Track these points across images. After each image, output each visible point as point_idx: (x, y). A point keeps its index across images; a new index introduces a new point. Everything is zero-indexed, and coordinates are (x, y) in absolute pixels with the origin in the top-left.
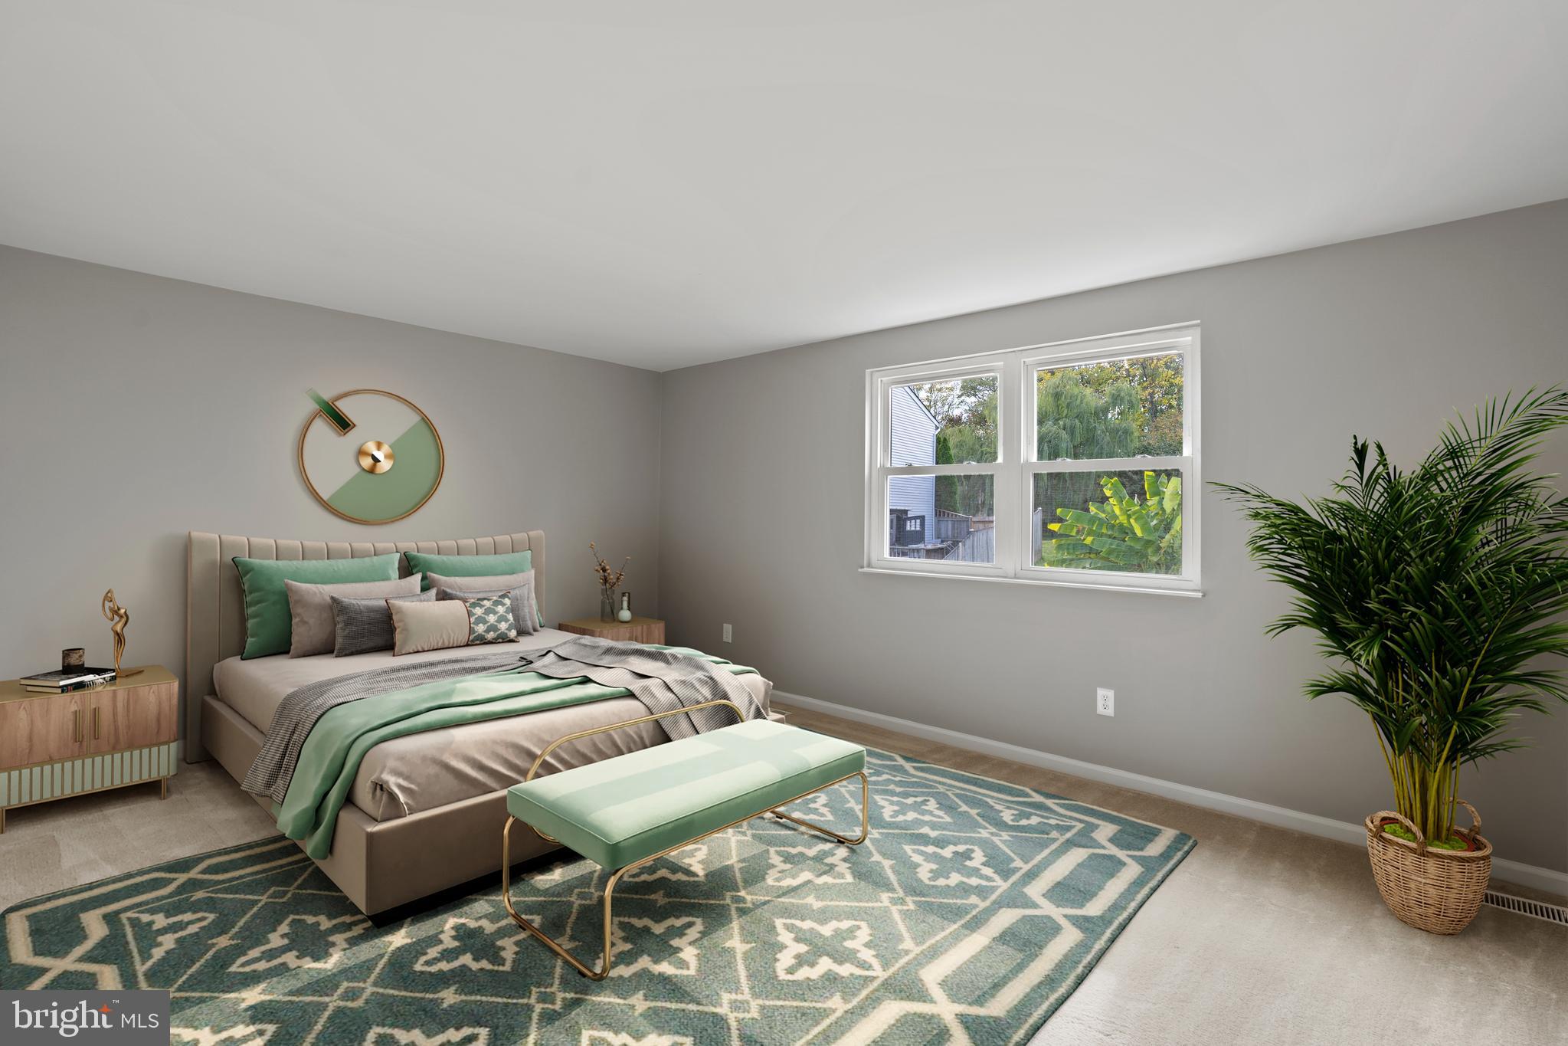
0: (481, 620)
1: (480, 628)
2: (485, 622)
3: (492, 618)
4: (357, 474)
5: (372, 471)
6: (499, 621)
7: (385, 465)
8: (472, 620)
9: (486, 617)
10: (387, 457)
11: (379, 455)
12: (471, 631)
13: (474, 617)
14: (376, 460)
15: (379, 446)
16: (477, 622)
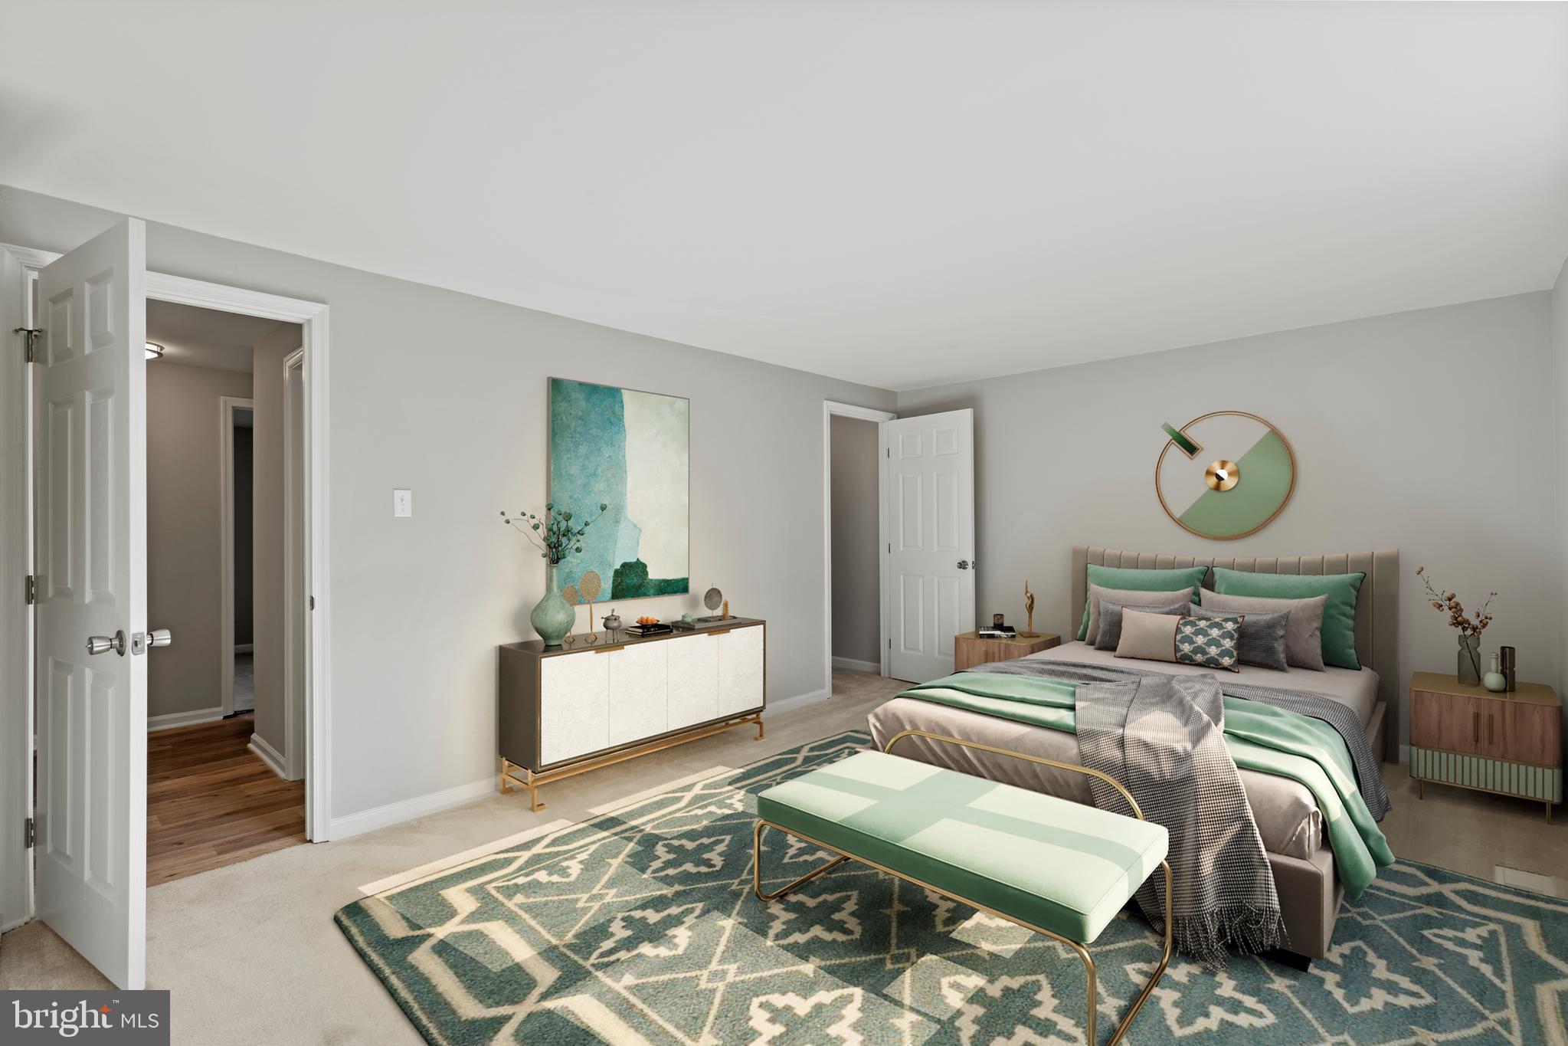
0: (1188, 639)
1: (1186, 648)
2: (1192, 642)
3: (1200, 640)
4: (1206, 493)
5: (1217, 488)
6: (1209, 643)
7: (1229, 482)
8: (1179, 637)
9: (1194, 637)
10: (1230, 474)
11: (1223, 473)
12: (1177, 649)
13: (1181, 635)
14: (1220, 478)
15: (1223, 464)
16: (1183, 641)
